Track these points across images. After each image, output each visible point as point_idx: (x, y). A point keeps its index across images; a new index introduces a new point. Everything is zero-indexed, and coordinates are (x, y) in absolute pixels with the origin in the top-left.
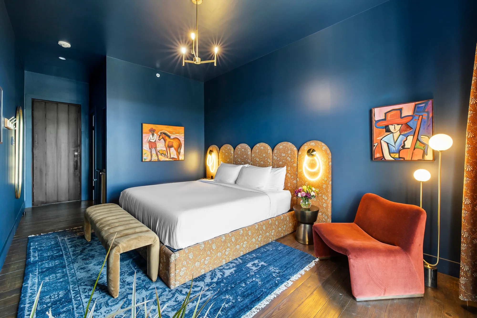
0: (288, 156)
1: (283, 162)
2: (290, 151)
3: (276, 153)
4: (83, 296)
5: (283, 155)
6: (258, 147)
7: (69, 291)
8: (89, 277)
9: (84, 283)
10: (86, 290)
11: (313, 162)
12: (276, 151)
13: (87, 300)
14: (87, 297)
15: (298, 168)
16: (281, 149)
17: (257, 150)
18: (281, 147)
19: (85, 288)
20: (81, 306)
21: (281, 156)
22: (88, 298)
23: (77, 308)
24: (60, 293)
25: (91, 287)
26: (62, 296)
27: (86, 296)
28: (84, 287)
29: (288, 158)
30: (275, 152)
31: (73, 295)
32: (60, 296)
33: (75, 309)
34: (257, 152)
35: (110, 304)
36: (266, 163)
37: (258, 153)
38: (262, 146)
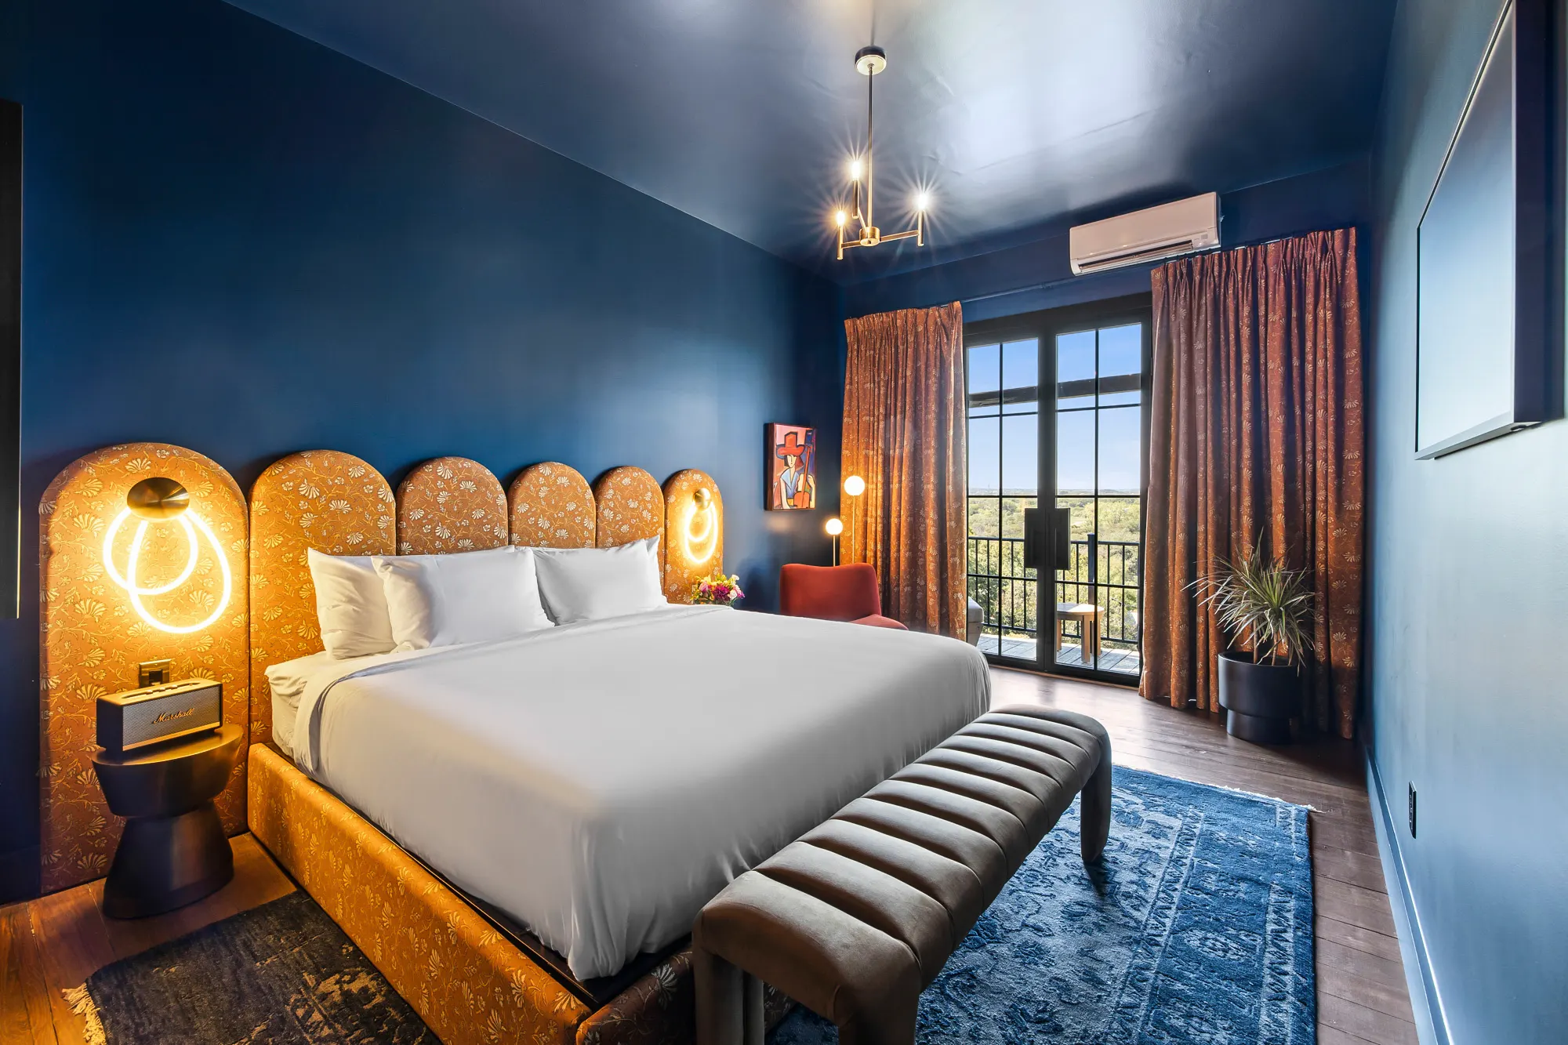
0: (645, 508)
1: (631, 526)
2: (649, 494)
3: (610, 500)
4: (1151, 895)
5: (633, 505)
6: (546, 478)
7: (1173, 932)
8: (1100, 930)
9: (1125, 926)
10: (1136, 902)
11: (699, 519)
12: (611, 492)
13: (1149, 880)
14: (1146, 887)
15: (669, 538)
16: (626, 487)
17: (545, 489)
18: (627, 481)
19: (1135, 909)
20: (1167, 877)
21: (626, 507)
22: (1144, 882)
23: (1177, 881)
24: (1197, 943)
25: (1119, 902)
26: (1196, 932)
27: (1146, 891)
28: (1135, 914)
29: (645, 513)
30: (609, 497)
31: (1171, 913)
32: (1200, 934)
33: (1182, 880)
34: (542, 495)
35: (1119, 843)
36: (576, 534)
37: (545, 498)
38: (562, 475)
